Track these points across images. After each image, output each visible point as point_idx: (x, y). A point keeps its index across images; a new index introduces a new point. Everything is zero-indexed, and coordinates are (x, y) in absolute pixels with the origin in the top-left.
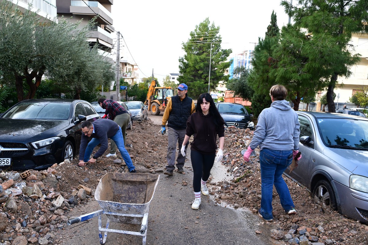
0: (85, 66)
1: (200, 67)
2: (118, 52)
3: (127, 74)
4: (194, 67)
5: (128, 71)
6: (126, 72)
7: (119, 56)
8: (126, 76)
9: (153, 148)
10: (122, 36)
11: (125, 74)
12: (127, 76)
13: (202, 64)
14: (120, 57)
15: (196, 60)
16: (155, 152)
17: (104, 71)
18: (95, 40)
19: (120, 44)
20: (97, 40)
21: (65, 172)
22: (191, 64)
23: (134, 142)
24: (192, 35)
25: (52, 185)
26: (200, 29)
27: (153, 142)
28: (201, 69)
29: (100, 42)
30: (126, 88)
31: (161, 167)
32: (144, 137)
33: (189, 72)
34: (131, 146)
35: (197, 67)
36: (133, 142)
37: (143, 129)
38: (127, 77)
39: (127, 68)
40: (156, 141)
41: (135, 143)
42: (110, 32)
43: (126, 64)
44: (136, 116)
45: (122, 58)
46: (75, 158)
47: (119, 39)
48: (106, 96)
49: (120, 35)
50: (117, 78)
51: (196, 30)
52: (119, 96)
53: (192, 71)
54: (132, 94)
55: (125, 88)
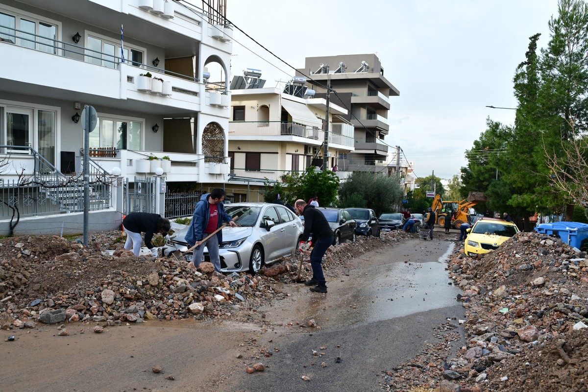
1: (484, 178)
2: (398, 165)
4: (478, 177)
13: (487, 176)
15: (480, 171)
18: (373, 152)
19: (399, 158)
22: (474, 175)
24: (476, 143)
26: (486, 136)
28: (485, 180)
33: (472, 183)
35: (481, 178)
47: (399, 154)
51: (481, 138)
53: (475, 182)
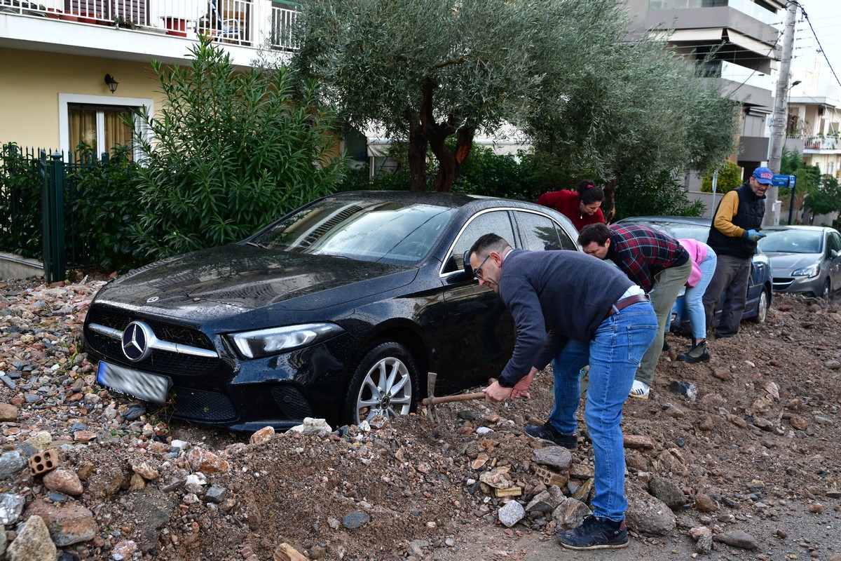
0: (602, 94)
2: (786, 65)
3: (820, 140)
5: (826, 131)
6: (821, 134)
7: (787, 79)
8: (816, 147)
9: (788, 414)
10: (804, 13)
11: (814, 141)
12: (821, 146)
14: (791, 81)
16: (792, 433)
17: (693, 120)
18: (717, 35)
19: (793, 40)
20: (725, 33)
21: (265, 472)
23: (718, 378)
25: (145, 526)
27: (807, 386)
29: (734, 39)
30: (792, 182)
31: (771, 517)
32: (774, 360)
34: (689, 393)
36: (713, 375)
37: (807, 327)
38: (822, 152)
39: (823, 122)
40: (818, 385)
41: (723, 380)
42: (774, 10)
43: (820, 109)
44: (797, 278)
45: (796, 83)
46: (425, 410)
47: (793, 23)
48: (703, 203)
49: (799, 10)
50: (775, 150)
52: (773, 209)
54: (825, 204)
55: (789, 180)
